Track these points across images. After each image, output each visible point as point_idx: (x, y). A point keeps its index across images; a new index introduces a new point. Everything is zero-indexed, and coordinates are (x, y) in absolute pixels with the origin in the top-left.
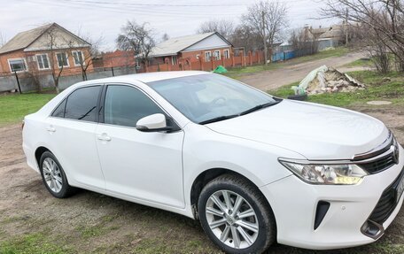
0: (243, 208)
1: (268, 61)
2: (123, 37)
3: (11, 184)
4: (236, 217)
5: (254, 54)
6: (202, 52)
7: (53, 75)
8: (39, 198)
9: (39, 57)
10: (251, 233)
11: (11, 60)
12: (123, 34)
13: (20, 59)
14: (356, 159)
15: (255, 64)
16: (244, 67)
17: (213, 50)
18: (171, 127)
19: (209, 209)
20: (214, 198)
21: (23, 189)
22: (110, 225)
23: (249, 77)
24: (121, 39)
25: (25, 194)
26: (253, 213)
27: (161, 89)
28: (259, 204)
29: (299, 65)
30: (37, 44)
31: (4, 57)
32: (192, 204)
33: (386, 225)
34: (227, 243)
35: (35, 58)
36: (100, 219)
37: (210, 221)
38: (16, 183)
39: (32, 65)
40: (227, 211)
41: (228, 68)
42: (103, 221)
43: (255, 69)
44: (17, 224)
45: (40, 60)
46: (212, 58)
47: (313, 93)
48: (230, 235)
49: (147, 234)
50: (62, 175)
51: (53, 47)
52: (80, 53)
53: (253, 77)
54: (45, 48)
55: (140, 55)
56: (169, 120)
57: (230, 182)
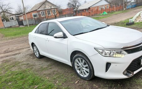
0: (85, 64)
1: (125, 9)
2: (70, 3)
3: (27, 54)
4: (83, 67)
5: (119, 6)
6: (98, 7)
7: (46, 18)
8: (33, 58)
9: (42, 12)
10: (88, 72)
11: (33, 14)
12: (70, 2)
13: (35, 13)
14: (123, 48)
15: (119, 10)
16: (114, 12)
17: (102, 6)
18: (65, 37)
19: (76, 64)
20: (77, 60)
21: (29, 55)
22: (50, 67)
23: (115, 16)
24: (69, 4)
25: (30, 57)
26: (87, 66)
27: (63, 23)
28: (89, 63)
29: (137, 10)
30: (41, 8)
31: (31, 13)
32: (71, 62)
33: (135, 72)
34: (81, 75)
35: (40, 13)
36: (48, 65)
37: (76, 67)
38: (28, 54)
39: (40, 15)
40: (80, 64)
41: (108, 13)
42: (48, 66)
43: (119, 12)
44: (25, 65)
45: (42, 13)
46: (102, 9)
47: (138, 21)
48: (82, 73)
49: (59, 71)
50: (38, 51)
51: (46, 9)
52: (54, 10)
53: (116, 15)
54: (43, 9)
55: (75, 9)
56: (64, 34)
57: (80, 55)
